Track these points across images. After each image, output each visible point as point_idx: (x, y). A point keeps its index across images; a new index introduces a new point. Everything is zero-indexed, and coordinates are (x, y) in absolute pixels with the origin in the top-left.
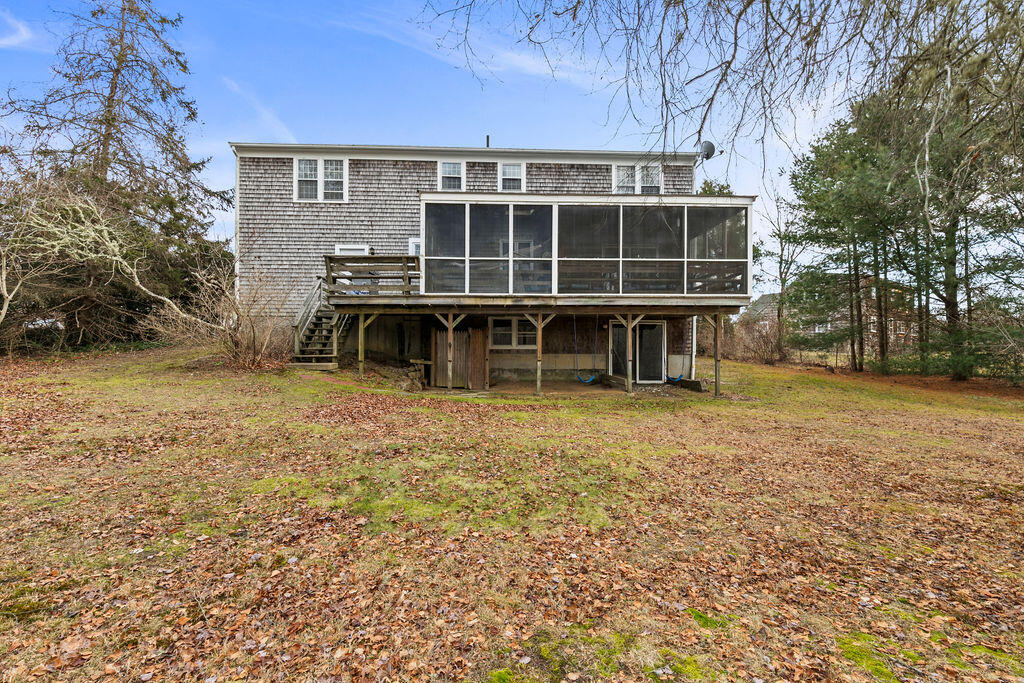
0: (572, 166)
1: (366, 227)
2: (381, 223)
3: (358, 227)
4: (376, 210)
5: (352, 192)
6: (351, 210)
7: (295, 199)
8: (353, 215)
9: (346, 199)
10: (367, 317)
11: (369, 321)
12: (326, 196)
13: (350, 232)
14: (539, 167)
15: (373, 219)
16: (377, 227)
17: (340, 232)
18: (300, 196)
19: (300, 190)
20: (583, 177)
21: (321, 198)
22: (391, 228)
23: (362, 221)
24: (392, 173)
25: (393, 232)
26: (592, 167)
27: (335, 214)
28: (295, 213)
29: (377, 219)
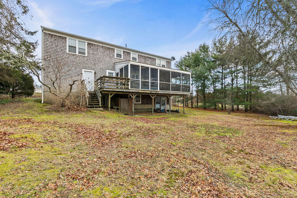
0: (148, 57)
1: (93, 65)
2: (98, 64)
3: (90, 65)
4: (96, 60)
5: (88, 53)
6: (88, 59)
7: (67, 51)
8: (89, 60)
9: (86, 55)
10: (111, 94)
11: (112, 96)
12: (79, 52)
13: (88, 66)
14: (141, 56)
15: (95, 63)
16: (97, 66)
17: (84, 65)
18: (69, 51)
19: (69, 49)
20: (150, 60)
21: (77, 53)
22: (101, 66)
23: (92, 63)
24: (101, 50)
25: (102, 68)
26: (152, 58)
27: (82, 59)
28: (67, 57)
29: (97, 63)
